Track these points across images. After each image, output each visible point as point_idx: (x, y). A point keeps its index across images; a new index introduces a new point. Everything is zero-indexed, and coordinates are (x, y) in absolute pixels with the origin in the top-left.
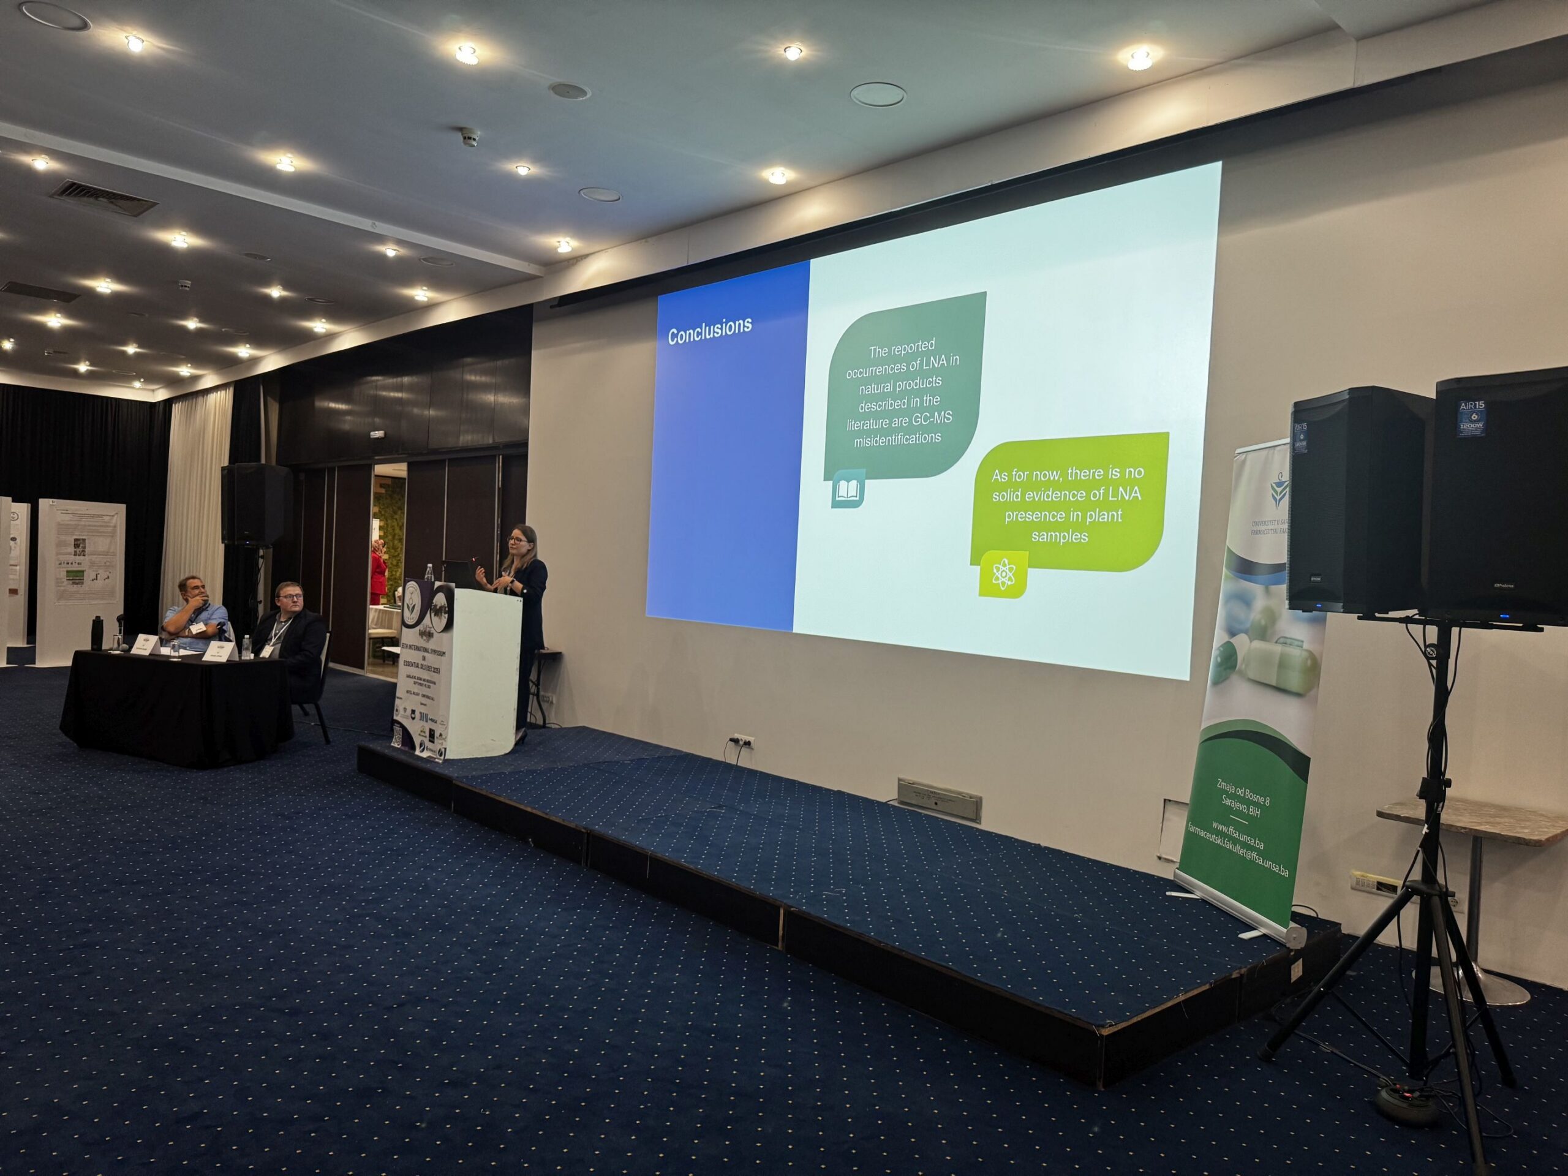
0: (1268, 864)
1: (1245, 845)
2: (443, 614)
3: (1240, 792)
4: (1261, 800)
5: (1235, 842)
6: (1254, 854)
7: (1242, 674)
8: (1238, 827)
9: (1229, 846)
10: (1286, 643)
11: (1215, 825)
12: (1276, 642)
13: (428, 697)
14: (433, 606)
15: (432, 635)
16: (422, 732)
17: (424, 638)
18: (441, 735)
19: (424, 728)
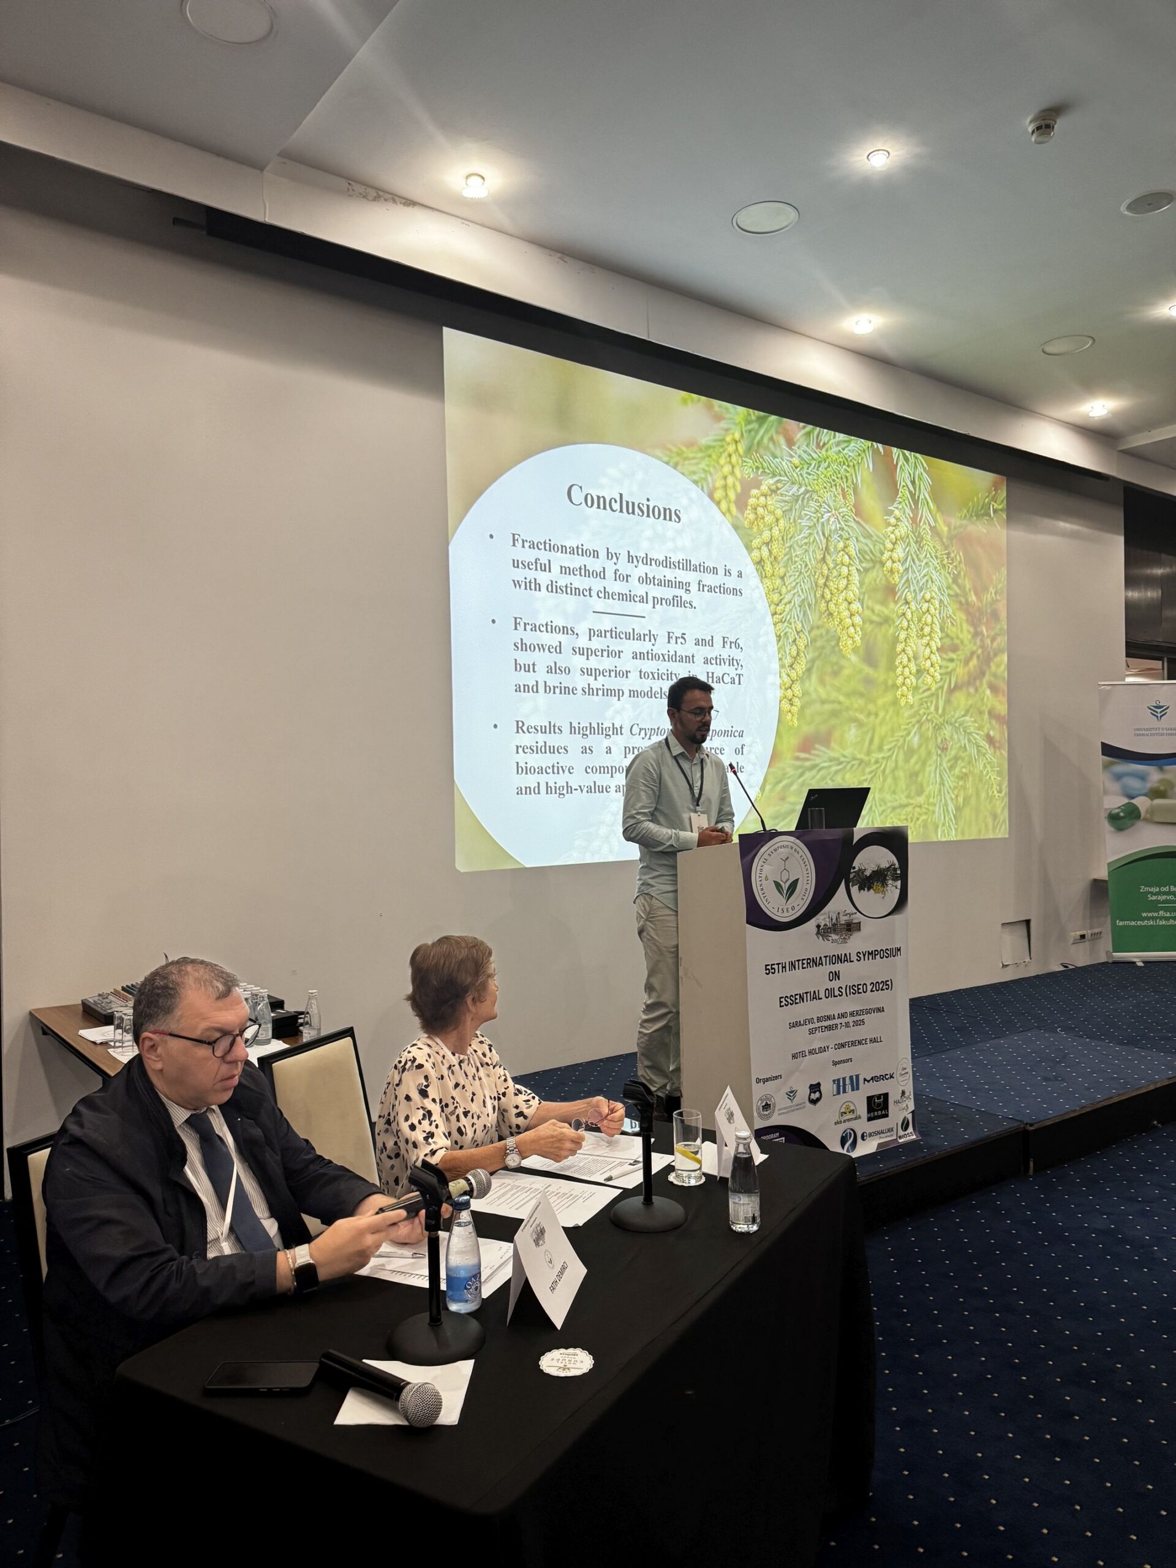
3: (1166, 889)
5: (1166, 919)
8: (1166, 909)
9: (1163, 923)
11: (1144, 915)
13: (860, 1043)
14: (854, 874)
15: (858, 927)
16: (845, 1113)
17: (834, 937)
18: (903, 1093)
19: (850, 1104)
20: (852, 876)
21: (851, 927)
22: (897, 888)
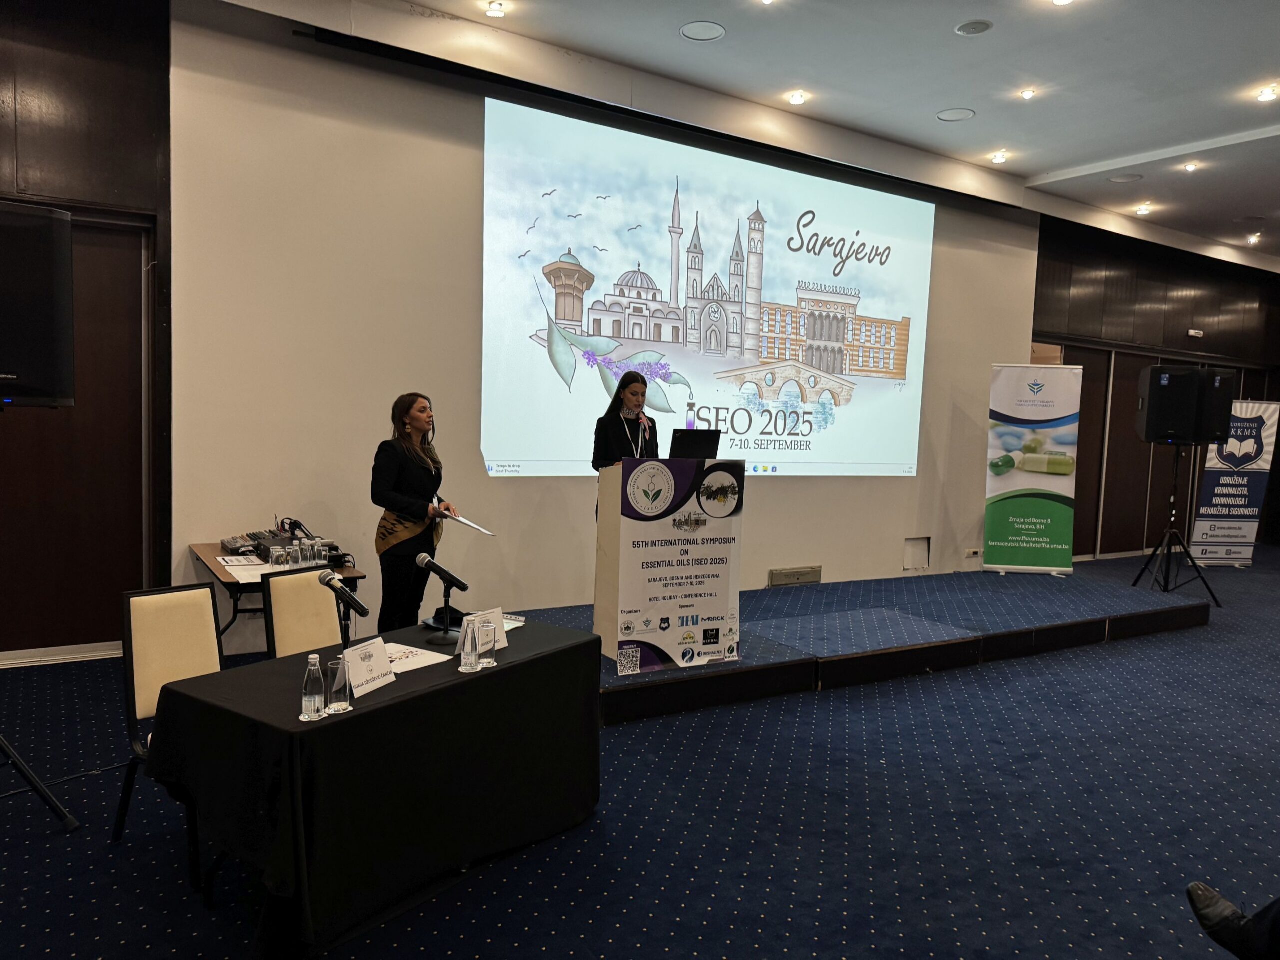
0: (1054, 547)
1: (1034, 542)
2: (730, 495)
3: (1029, 521)
4: (1045, 521)
5: (1027, 542)
6: (1043, 545)
7: (1019, 469)
8: (1027, 535)
9: (1025, 545)
10: (1052, 454)
11: (1010, 538)
12: (1045, 454)
13: (700, 596)
14: (704, 489)
15: (704, 523)
16: (687, 638)
17: (686, 528)
18: (731, 630)
19: (691, 633)
20: (702, 490)
21: (699, 523)
22: (735, 499)
